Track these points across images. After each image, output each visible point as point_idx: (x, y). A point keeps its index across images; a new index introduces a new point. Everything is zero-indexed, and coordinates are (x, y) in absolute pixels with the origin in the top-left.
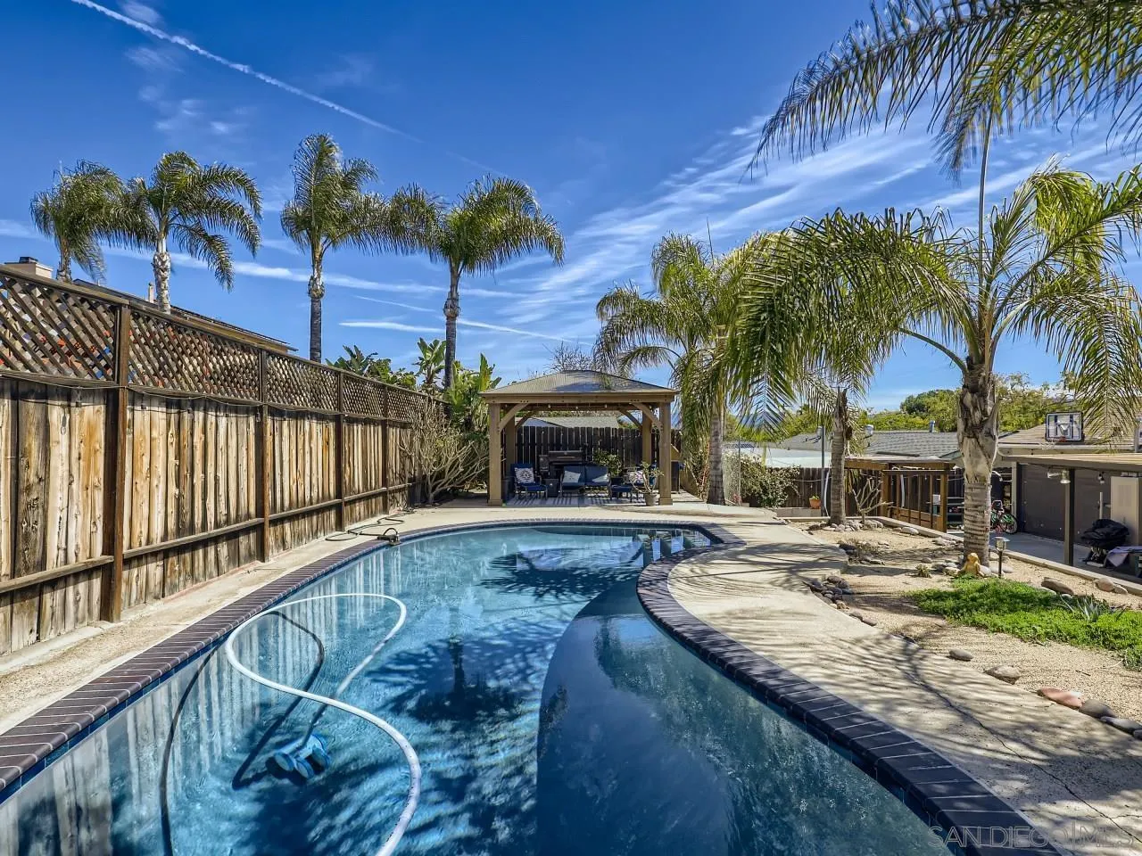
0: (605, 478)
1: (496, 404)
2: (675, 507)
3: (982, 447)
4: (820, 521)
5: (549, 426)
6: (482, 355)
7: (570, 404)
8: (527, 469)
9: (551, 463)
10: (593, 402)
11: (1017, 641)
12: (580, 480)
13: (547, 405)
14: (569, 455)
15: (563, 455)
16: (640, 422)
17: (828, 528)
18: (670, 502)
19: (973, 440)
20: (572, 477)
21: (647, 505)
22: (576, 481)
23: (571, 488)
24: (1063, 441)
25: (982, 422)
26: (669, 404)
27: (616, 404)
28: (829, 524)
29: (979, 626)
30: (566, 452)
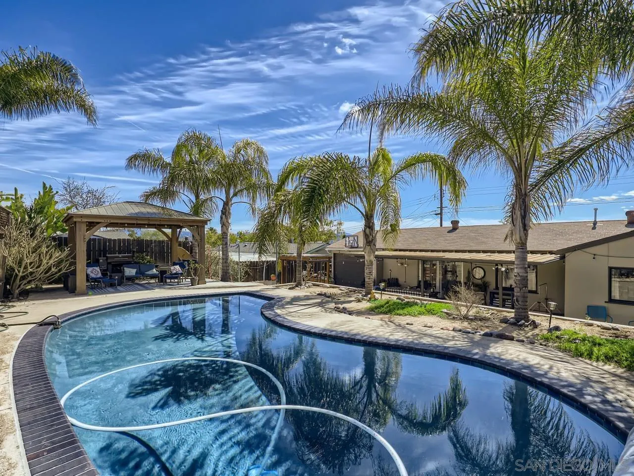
0: (154, 271)
1: (83, 222)
2: (208, 285)
3: (372, 250)
4: (292, 285)
5: (97, 238)
6: (44, 183)
7: (121, 224)
8: (95, 268)
9: (109, 263)
10: (159, 223)
11: (413, 317)
12: (136, 273)
13: (125, 224)
14: (123, 257)
15: (118, 257)
16: (170, 236)
17: (297, 288)
18: (205, 283)
19: (370, 247)
20: (130, 272)
21: (192, 285)
22: (134, 274)
23: (131, 279)
24: (352, 247)
25: (372, 240)
26: (204, 226)
27: (155, 225)
28: (297, 286)
29: (400, 315)
30: (120, 255)
